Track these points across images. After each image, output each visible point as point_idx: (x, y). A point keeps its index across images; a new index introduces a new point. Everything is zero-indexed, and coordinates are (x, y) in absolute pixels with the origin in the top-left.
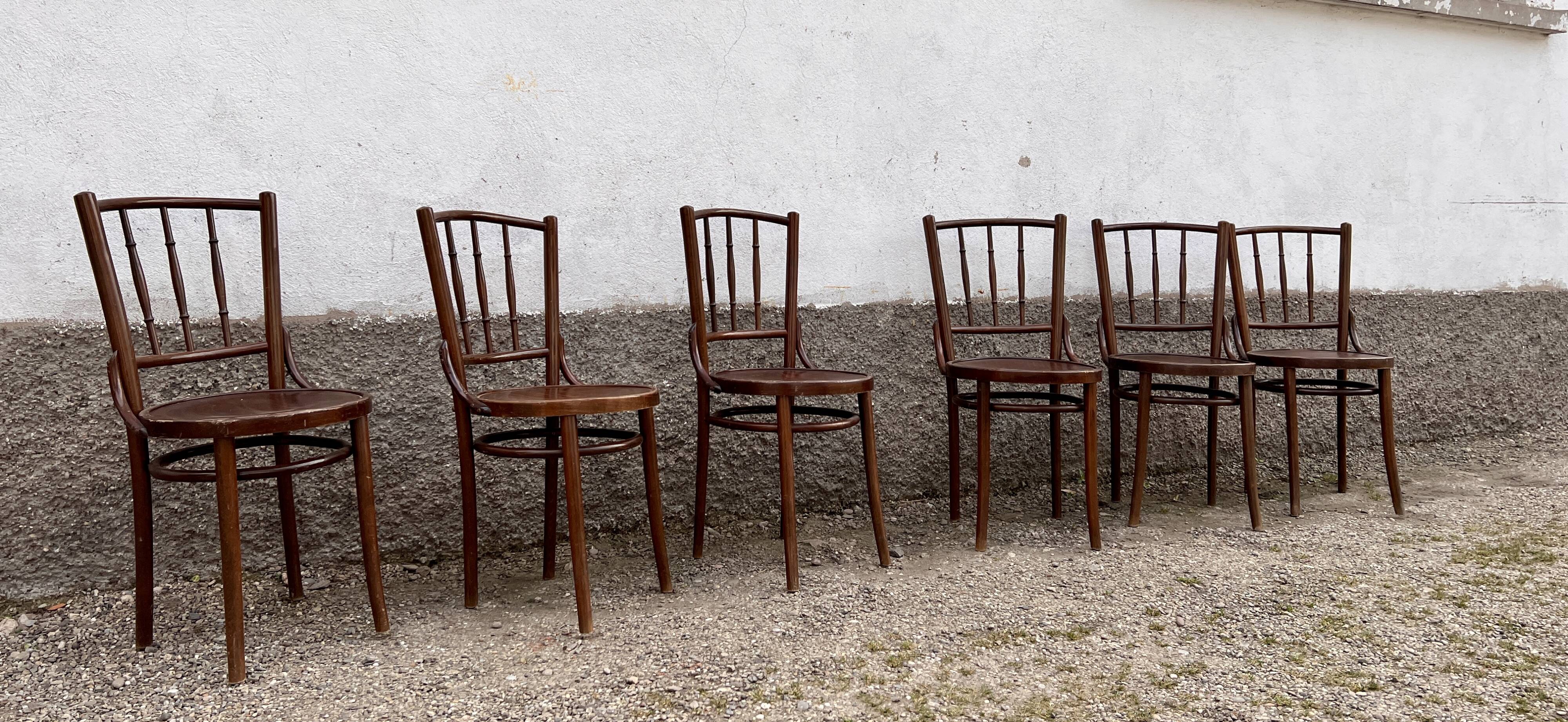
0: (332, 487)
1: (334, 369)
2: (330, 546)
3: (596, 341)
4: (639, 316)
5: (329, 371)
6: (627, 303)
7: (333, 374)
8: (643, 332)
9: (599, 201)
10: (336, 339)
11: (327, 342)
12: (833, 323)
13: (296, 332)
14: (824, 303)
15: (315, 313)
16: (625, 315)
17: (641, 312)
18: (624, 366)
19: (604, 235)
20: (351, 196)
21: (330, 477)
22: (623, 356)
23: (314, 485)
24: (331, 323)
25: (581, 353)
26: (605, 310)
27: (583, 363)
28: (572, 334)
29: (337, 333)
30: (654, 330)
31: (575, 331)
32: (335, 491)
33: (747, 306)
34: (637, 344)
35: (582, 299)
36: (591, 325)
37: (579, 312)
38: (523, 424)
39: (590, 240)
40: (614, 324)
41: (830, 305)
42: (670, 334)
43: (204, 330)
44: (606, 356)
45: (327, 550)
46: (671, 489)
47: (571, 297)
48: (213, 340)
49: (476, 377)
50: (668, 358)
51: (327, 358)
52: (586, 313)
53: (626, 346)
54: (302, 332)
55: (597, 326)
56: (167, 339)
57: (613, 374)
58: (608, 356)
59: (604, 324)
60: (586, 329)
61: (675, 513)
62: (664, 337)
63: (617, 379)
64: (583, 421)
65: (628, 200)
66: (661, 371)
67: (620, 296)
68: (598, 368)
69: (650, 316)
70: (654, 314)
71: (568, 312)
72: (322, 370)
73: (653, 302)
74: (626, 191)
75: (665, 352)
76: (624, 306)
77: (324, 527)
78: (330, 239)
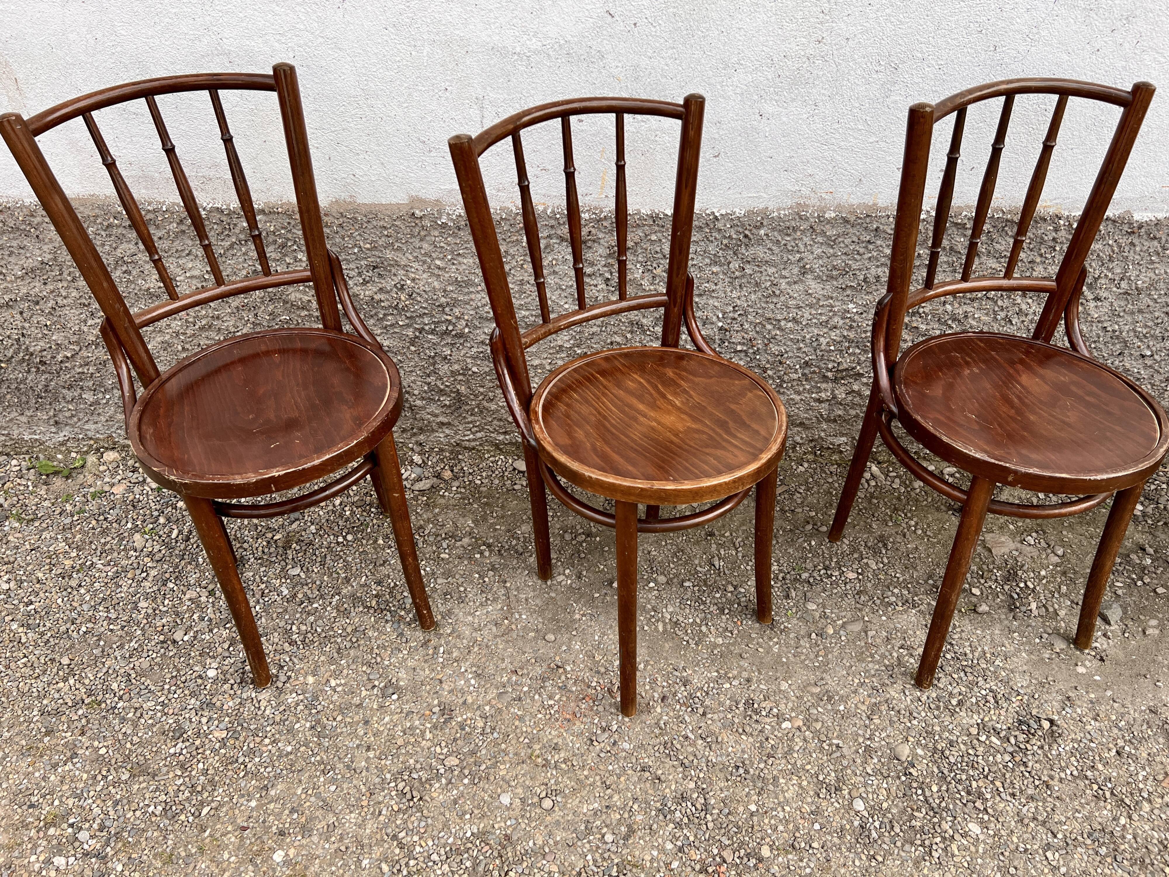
0: (439, 383)
1: (425, 266)
2: (444, 432)
3: (760, 252)
4: (829, 222)
5: (420, 268)
6: (814, 201)
7: (424, 272)
8: (831, 242)
9: (793, 45)
10: (423, 233)
11: (412, 236)
12: (1156, 243)
13: (375, 223)
14: (1152, 211)
15: (394, 201)
16: (807, 219)
17: (833, 215)
18: (795, 283)
19: (793, 100)
20: (419, 43)
21: (435, 373)
22: (796, 271)
23: (420, 379)
24: (413, 214)
25: (735, 265)
26: (779, 210)
27: (736, 278)
28: (725, 242)
29: (423, 226)
30: (848, 241)
31: (730, 237)
32: (442, 387)
33: (1010, 212)
34: (819, 257)
35: (745, 194)
36: (754, 231)
37: (739, 212)
38: (652, 341)
39: (769, 108)
40: (788, 230)
41: (1161, 216)
42: (871, 247)
43: (271, 216)
44: (773, 270)
45: (441, 435)
46: (835, 421)
47: (731, 192)
48: (283, 228)
49: (596, 286)
50: (862, 277)
51: (415, 254)
52: (750, 213)
53: (800, 260)
54: (381, 223)
55: (762, 232)
56: (235, 225)
57: (777, 292)
58: (774, 270)
59: (773, 229)
60: (746, 236)
61: (834, 445)
62: (862, 250)
63: (782, 299)
64: (729, 342)
65: (844, 43)
66: (849, 292)
67: (805, 191)
68: (757, 284)
69: (846, 221)
70: (852, 219)
71: (723, 212)
72: (412, 267)
73: (855, 202)
74: (842, 25)
75: (860, 270)
76: (808, 206)
77: (436, 416)
78: (399, 106)
